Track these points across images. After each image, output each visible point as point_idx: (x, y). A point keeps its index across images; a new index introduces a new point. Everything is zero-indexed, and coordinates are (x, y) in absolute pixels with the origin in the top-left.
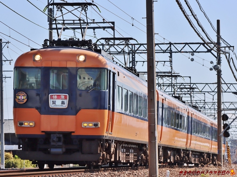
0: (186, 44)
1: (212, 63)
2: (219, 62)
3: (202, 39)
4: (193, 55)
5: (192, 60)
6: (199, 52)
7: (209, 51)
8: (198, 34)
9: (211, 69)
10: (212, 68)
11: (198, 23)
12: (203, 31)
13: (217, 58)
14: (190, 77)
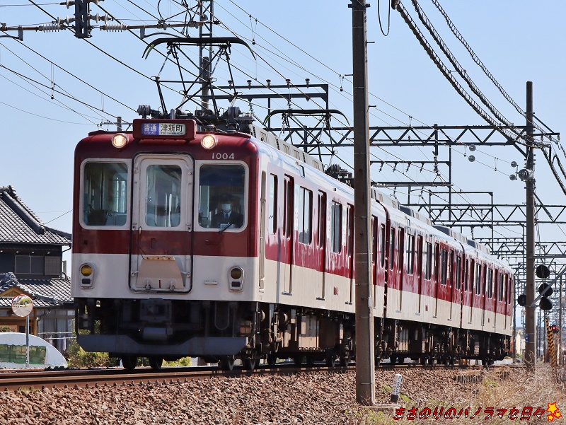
0: (467, 128)
1: (514, 164)
2: (530, 164)
3: (484, 117)
4: (473, 149)
5: (472, 159)
6: (491, 144)
7: (511, 142)
8: (475, 108)
9: (513, 178)
10: (515, 175)
11: (471, 86)
12: (484, 101)
13: (525, 155)
14: (491, 194)
